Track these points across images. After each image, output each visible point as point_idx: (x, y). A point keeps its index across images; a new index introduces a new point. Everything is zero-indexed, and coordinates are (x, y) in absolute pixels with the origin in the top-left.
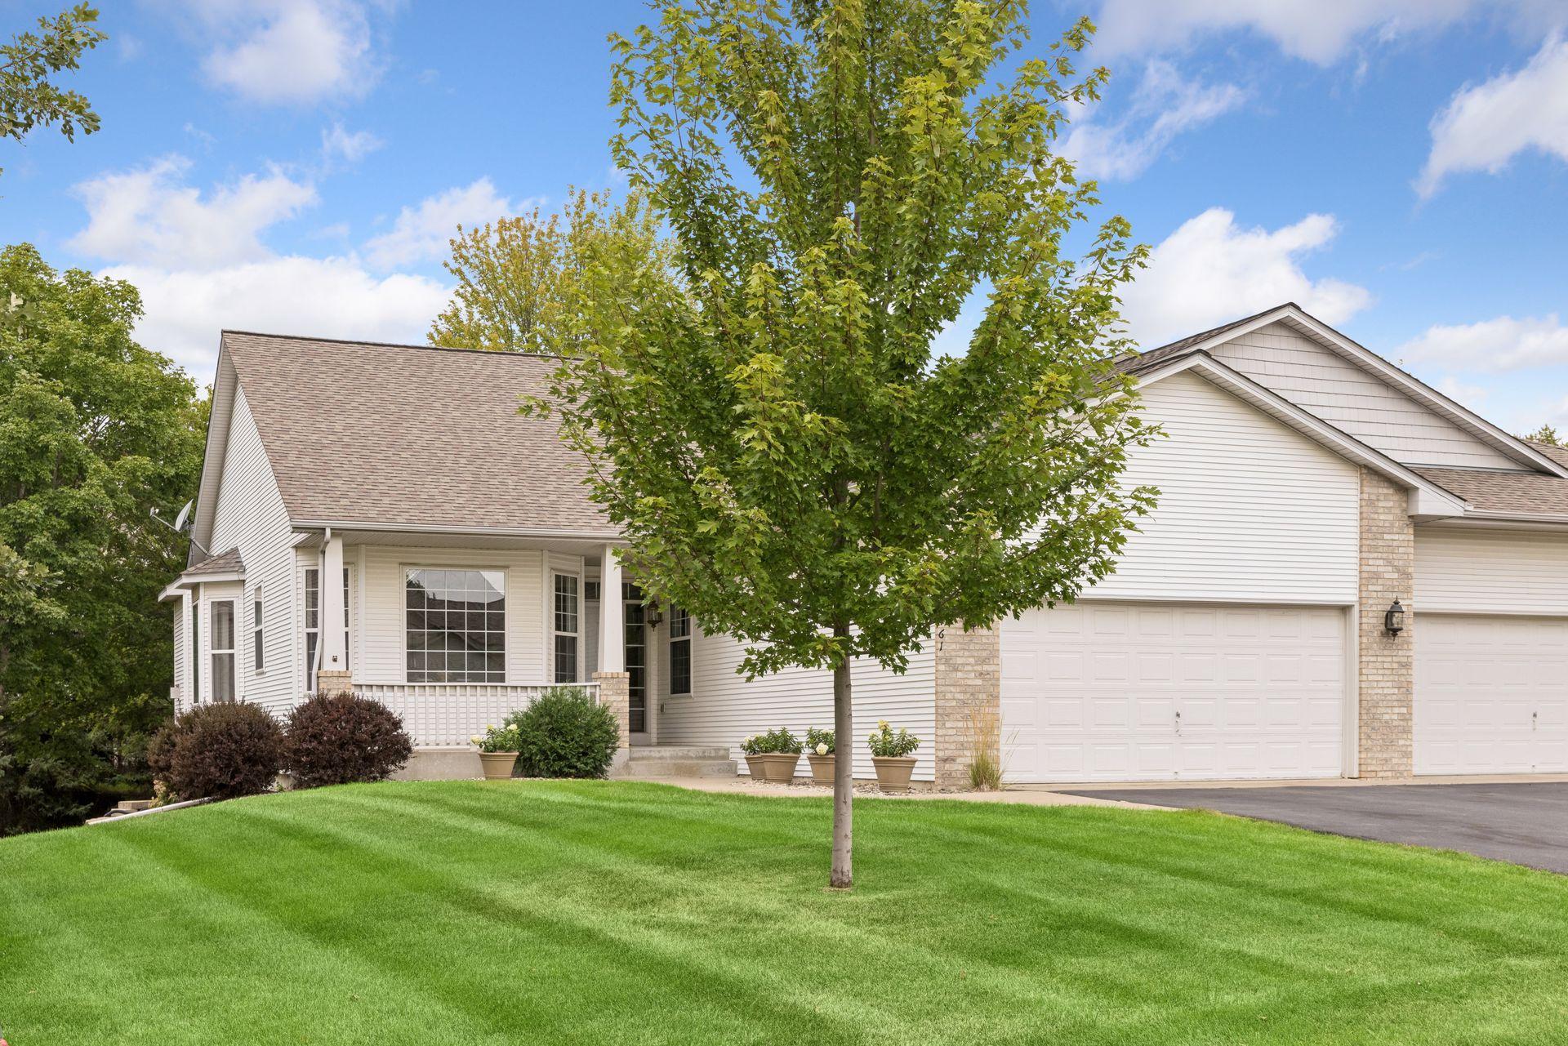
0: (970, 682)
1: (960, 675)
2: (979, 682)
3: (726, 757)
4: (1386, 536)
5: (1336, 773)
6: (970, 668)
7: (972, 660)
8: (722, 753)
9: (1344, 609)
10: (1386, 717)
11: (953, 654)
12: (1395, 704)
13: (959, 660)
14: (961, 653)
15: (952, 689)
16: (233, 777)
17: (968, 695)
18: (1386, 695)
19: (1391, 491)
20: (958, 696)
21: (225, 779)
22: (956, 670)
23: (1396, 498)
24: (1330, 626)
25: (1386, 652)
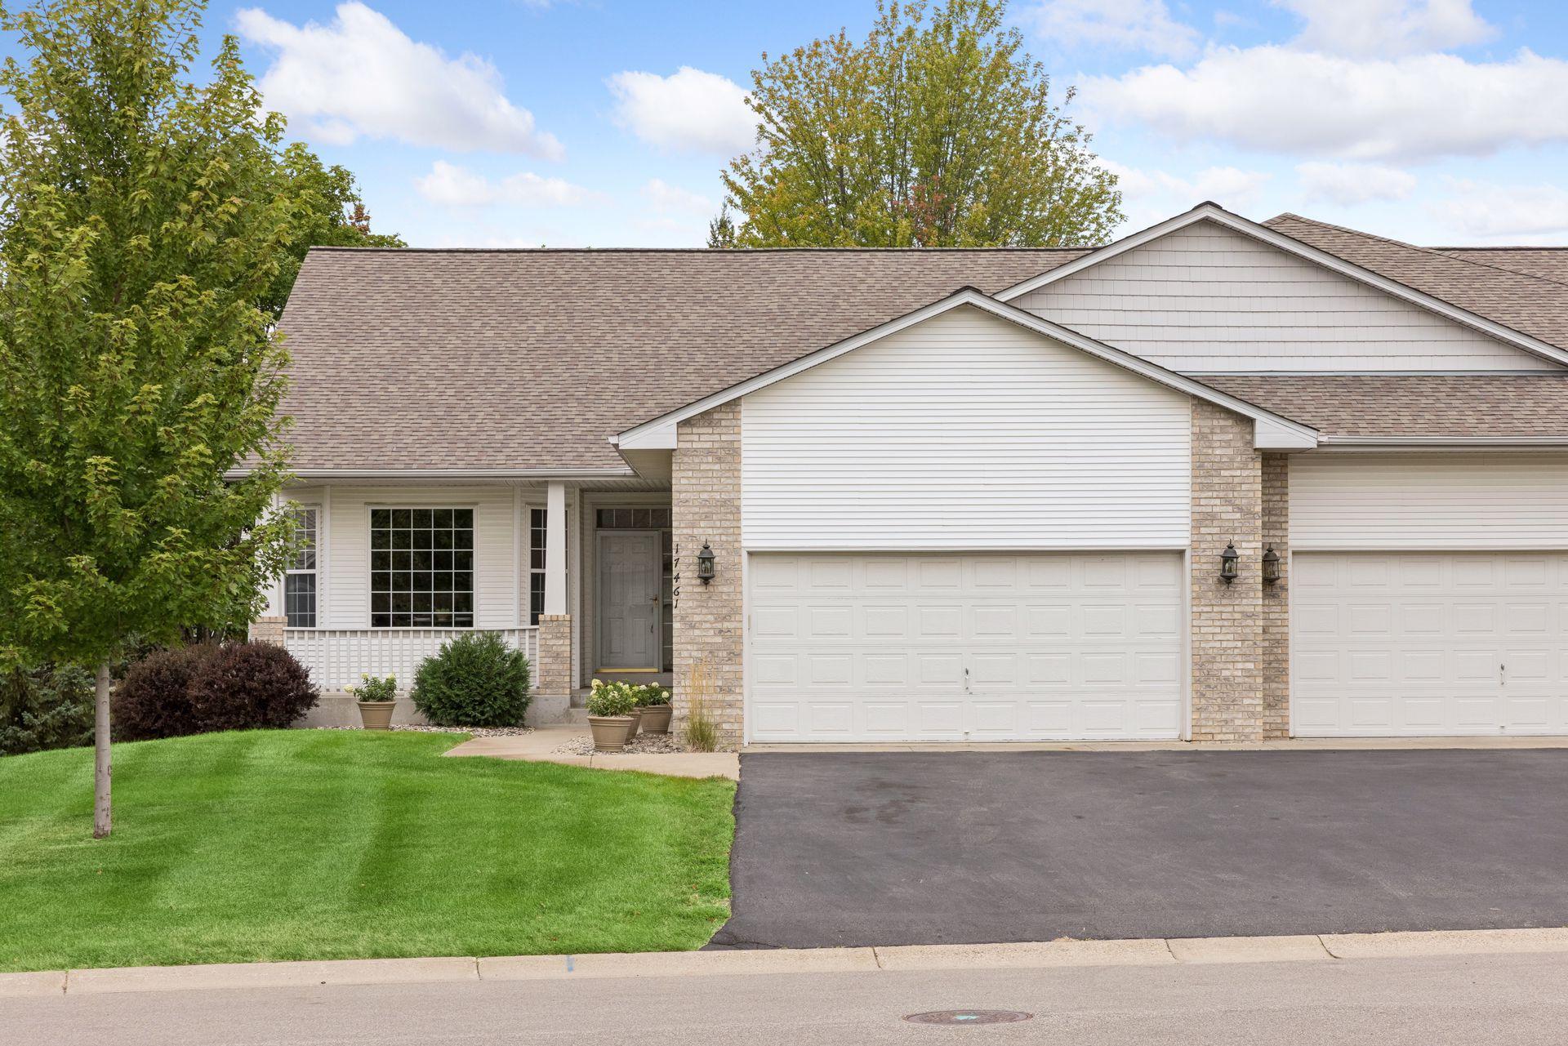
0: (709, 640)
1: (697, 632)
2: (719, 639)
4: (1223, 473)
5: (1174, 734)
6: (708, 625)
7: (711, 618)
9: (1180, 553)
10: (1226, 673)
11: (689, 611)
12: (1239, 658)
13: (697, 618)
14: (698, 611)
15: (689, 647)
17: (706, 653)
18: (1225, 649)
19: (1230, 422)
20: (695, 654)
22: (693, 627)
23: (1236, 429)
25: (1224, 602)
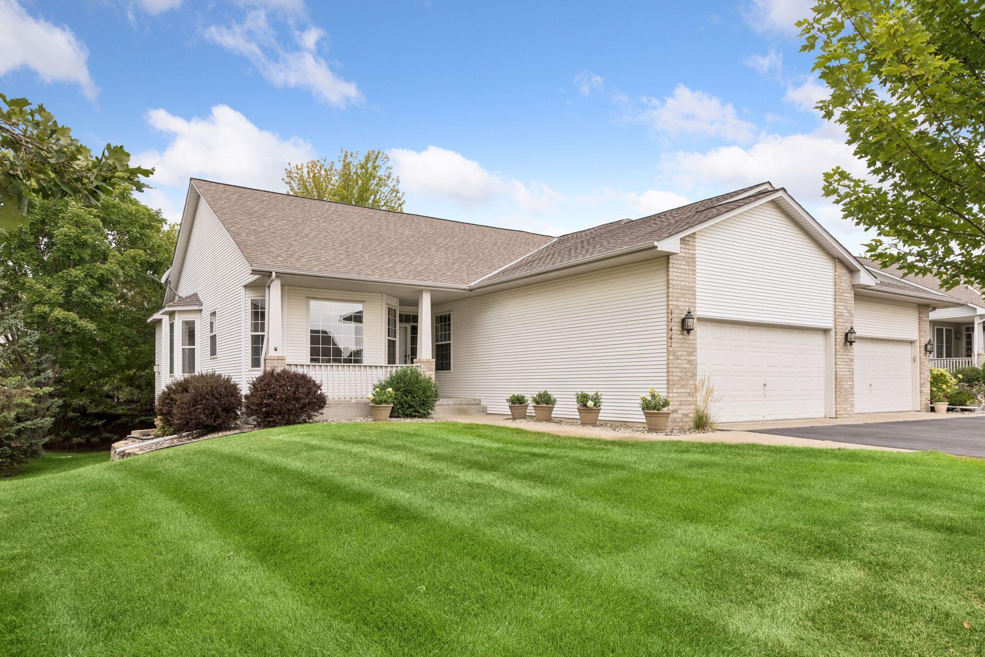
0: (684, 366)
1: (679, 361)
2: (688, 366)
3: (479, 404)
4: (845, 295)
5: (822, 415)
6: (684, 358)
7: (685, 353)
8: (477, 402)
9: (826, 331)
10: (845, 386)
11: (677, 349)
12: (848, 380)
13: (680, 353)
14: (680, 349)
15: (676, 370)
16: (215, 421)
17: (683, 373)
18: (845, 375)
19: (846, 272)
20: (679, 374)
21: (210, 422)
22: (678, 359)
23: (848, 275)
24: (819, 339)
25: (845, 354)
